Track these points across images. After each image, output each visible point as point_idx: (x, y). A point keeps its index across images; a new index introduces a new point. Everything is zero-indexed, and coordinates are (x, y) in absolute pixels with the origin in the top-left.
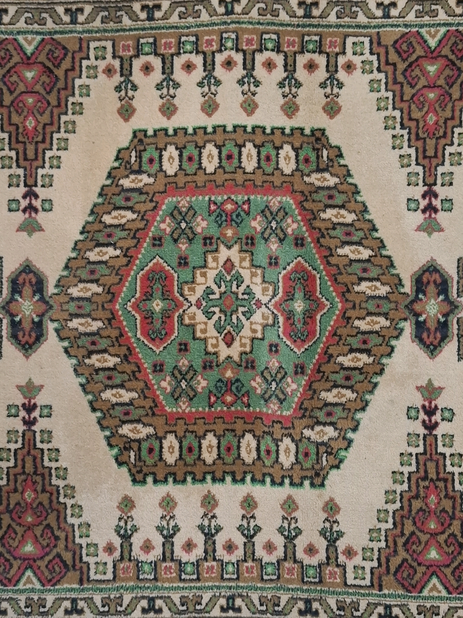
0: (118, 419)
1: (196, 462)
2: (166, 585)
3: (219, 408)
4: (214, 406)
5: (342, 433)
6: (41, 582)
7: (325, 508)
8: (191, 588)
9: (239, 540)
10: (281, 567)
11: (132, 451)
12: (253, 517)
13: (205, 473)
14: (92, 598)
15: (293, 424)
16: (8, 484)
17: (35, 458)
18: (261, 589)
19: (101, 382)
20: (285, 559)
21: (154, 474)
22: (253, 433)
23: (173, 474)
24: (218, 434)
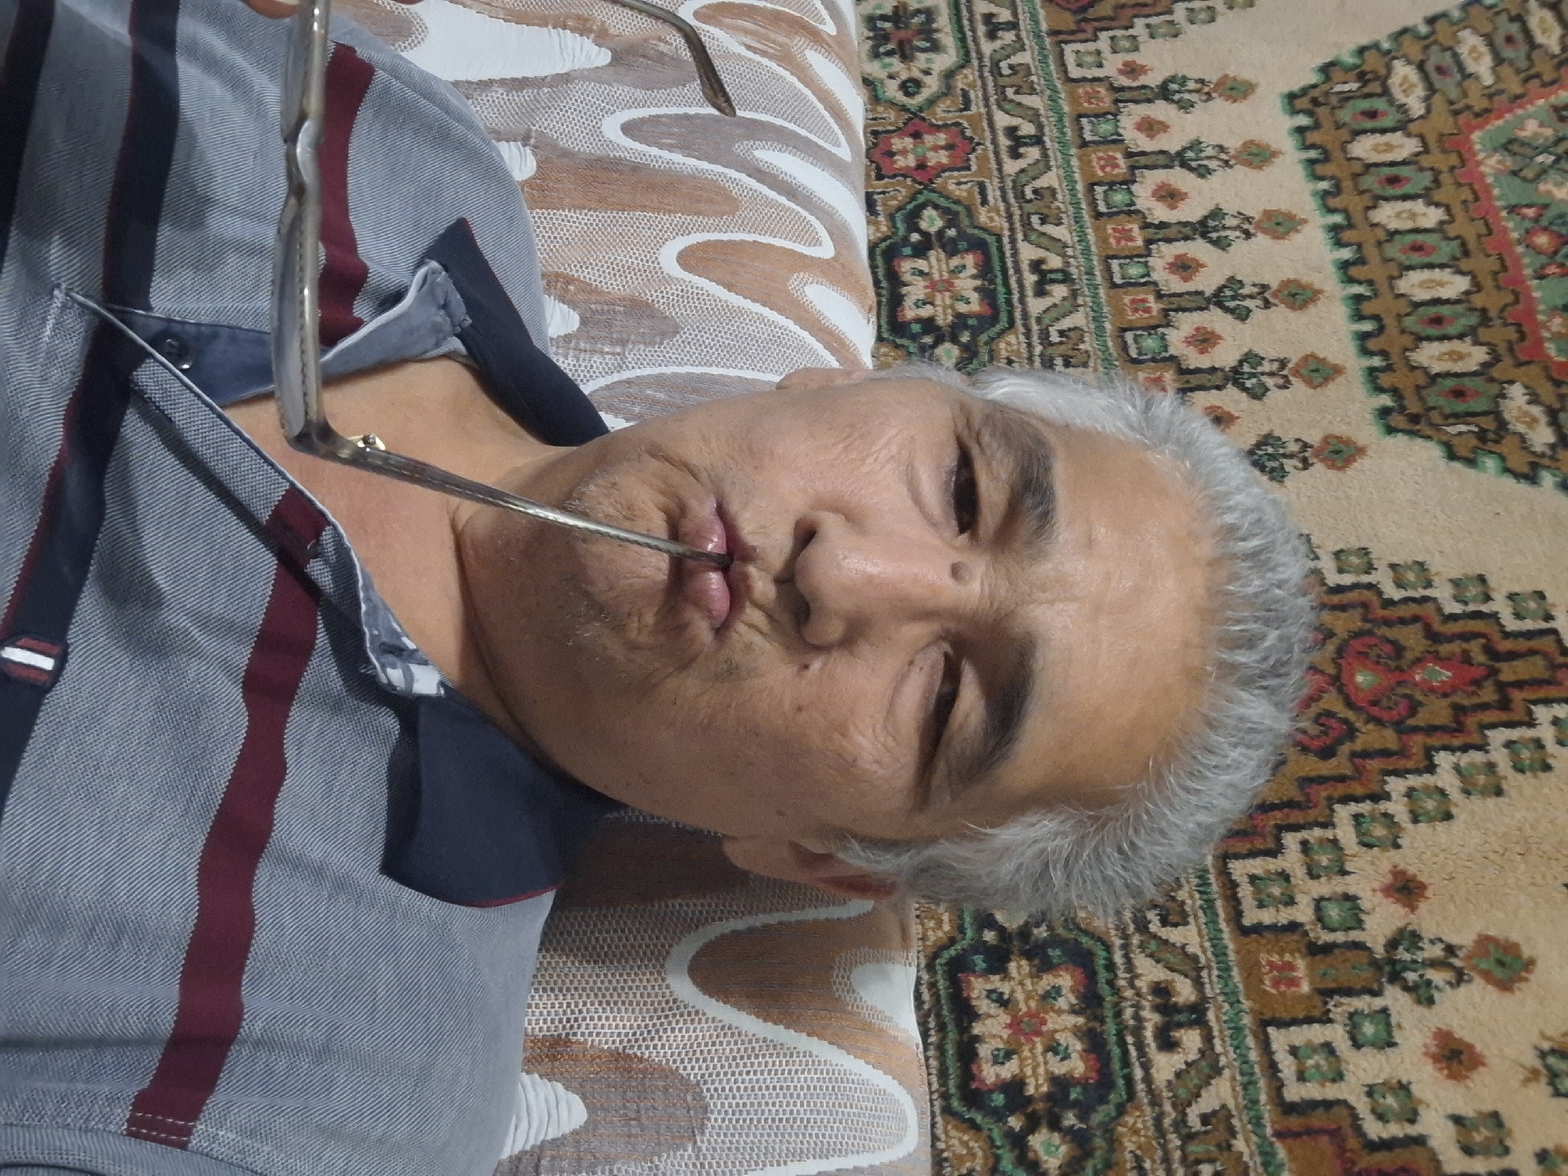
0: (1420, 57)
1: (1368, 195)
2: (1075, 162)
3: (1511, 225)
4: (1513, 215)
5: (1546, 462)
7: (1334, 441)
8: (1076, 205)
9: (1207, 282)
10: (1160, 365)
11: (1359, 85)
12: (1267, 305)
13: (1345, 211)
14: (1025, 50)
15: (1528, 363)
18: (1100, 329)
19: (1495, 28)
20: (1182, 371)
21: (1317, 126)
22: (1475, 289)
23: (1326, 158)
24: (1448, 228)
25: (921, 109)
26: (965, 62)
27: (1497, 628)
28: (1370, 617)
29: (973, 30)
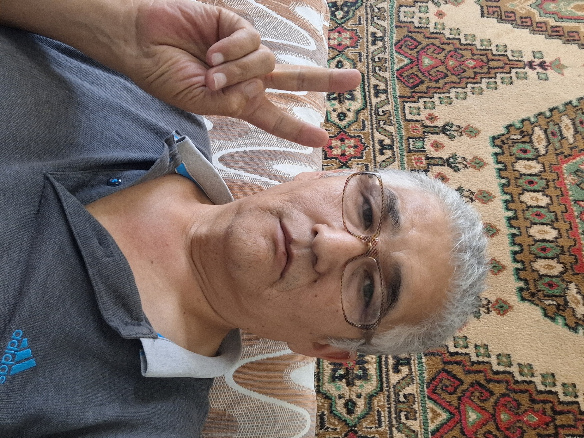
0: (546, 127)
1: (520, 187)
2: (405, 159)
3: (575, 209)
4: (576, 204)
5: (581, 322)
6: (400, 69)
11: (521, 137)
13: (511, 194)
14: (389, 104)
15: (578, 274)
16: (478, 50)
17: (502, 68)
19: (576, 117)
21: (503, 153)
22: (559, 237)
23: (505, 169)
24: (550, 207)
25: (345, 128)
26: (364, 108)
27: (556, 399)
28: (509, 387)
29: (369, 92)
